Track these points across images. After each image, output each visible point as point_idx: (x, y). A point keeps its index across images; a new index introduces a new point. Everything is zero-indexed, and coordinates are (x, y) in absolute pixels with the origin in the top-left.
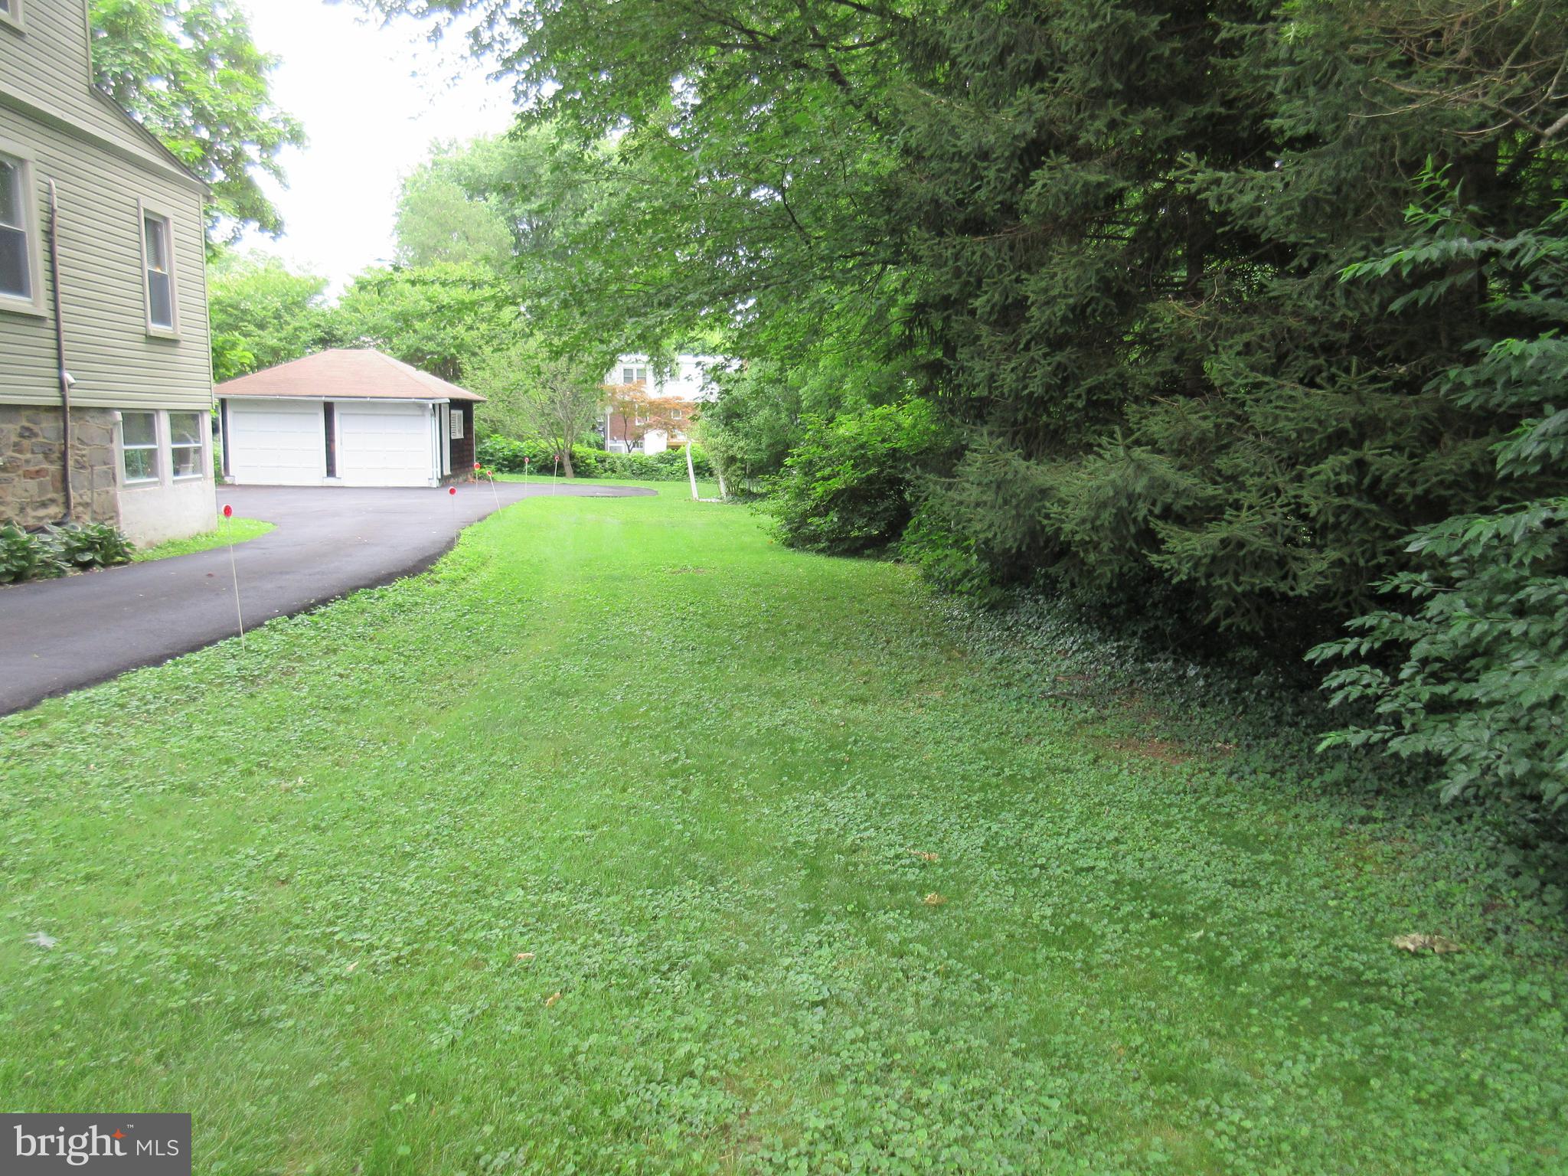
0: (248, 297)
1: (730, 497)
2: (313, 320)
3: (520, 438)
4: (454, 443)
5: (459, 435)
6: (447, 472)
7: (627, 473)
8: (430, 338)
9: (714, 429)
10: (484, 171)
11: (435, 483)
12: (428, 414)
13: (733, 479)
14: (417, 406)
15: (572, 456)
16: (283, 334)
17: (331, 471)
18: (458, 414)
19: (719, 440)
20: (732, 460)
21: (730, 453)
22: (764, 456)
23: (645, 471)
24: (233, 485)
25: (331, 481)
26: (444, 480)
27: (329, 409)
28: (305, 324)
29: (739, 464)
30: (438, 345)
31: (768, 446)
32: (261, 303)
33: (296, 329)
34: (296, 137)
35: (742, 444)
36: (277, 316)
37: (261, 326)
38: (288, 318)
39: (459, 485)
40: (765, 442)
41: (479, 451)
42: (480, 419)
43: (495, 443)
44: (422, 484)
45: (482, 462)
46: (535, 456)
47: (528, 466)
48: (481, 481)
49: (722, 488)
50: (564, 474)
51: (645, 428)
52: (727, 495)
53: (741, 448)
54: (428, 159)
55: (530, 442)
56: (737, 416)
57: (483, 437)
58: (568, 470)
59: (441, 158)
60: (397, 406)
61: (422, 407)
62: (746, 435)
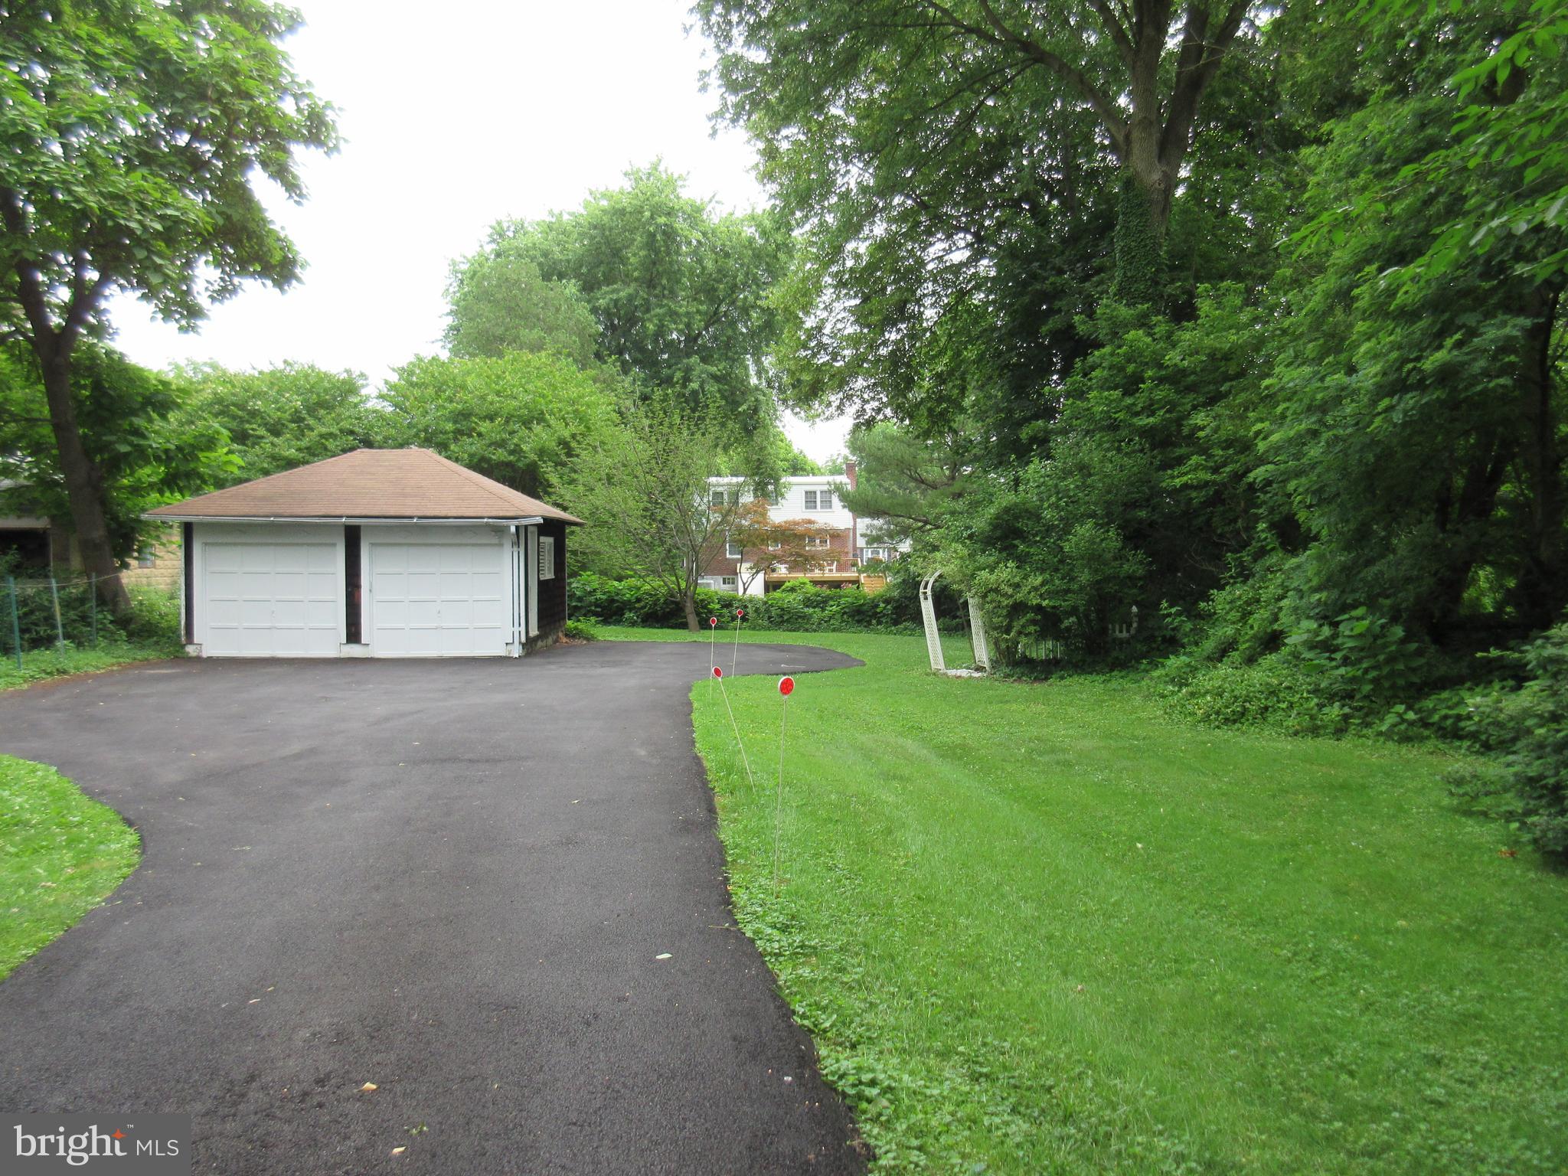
0: (257, 395)
1: (998, 668)
2: (345, 425)
3: (620, 579)
4: (542, 584)
5: (549, 575)
6: (534, 632)
8: (502, 444)
9: (982, 559)
10: (558, 256)
11: (516, 651)
12: (511, 541)
14: (496, 528)
16: (304, 443)
17: (353, 634)
18: (548, 541)
20: (1014, 609)
21: (1019, 597)
24: (198, 659)
25: (354, 651)
26: (530, 646)
27: (352, 538)
28: (334, 430)
30: (512, 452)
32: (276, 402)
33: (322, 436)
35: (1036, 581)
36: (297, 419)
37: (276, 431)
38: (311, 422)
39: (548, 652)
40: (1085, 577)
41: (572, 596)
42: (574, 553)
43: (585, 583)
44: (500, 651)
45: (574, 612)
46: (638, 600)
47: (628, 615)
48: (577, 642)
49: (982, 651)
50: (684, 626)
51: (737, 561)
52: (995, 664)
53: (1035, 589)
54: (489, 248)
55: (632, 582)
56: (1019, 534)
57: (574, 574)
58: (692, 620)
59: (506, 245)
60: (460, 530)
61: (500, 532)
62: (1043, 567)
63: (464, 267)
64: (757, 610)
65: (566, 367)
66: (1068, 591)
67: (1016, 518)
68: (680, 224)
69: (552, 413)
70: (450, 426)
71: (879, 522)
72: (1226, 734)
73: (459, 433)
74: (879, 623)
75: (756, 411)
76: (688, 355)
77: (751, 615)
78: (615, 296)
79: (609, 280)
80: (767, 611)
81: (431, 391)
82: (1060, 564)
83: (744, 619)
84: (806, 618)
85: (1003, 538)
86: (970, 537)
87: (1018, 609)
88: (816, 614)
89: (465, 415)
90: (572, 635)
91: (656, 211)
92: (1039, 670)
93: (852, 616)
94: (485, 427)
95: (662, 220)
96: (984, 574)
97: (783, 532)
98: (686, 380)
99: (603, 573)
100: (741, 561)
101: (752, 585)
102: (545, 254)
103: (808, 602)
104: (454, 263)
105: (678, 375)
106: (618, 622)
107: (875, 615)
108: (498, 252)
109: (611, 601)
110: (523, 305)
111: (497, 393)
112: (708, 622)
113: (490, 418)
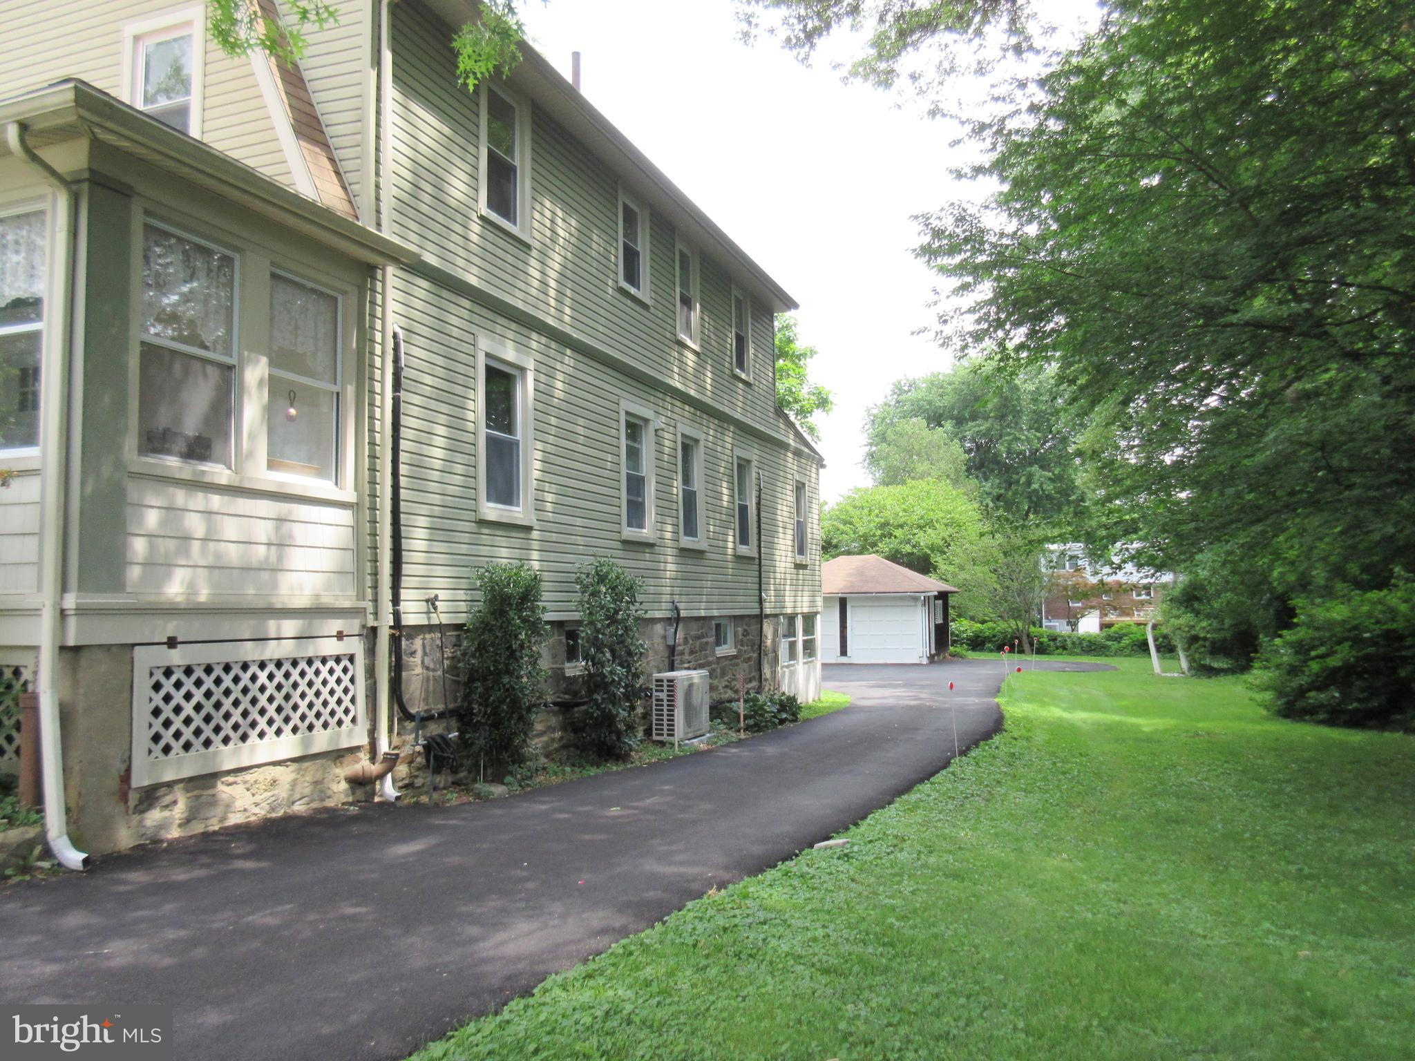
1: (1193, 672)
3: (983, 622)
4: (937, 626)
5: (940, 621)
6: (933, 651)
7: (1078, 650)
8: (908, 542)
9: (1175, 612)
10: (938, 404)
11: (925, 661)
12: (919, 605)
13: (1197, 656)
14: (910, 599)
15: (1028, 636)
17: (844, 652)
18: (940, 602)
19: (1182, 621)
20: (1194, 639)
21: (1193, 632)
22: (1228, 635)
23: (1091, 647)
25: (844, 660)
26: (931, 658)
27: (843, 603)
29: (1201, 642)
30: (914, 546)
31: (1231, 626)
34: (823, 403)
35: (1204, 624)
39: (941, 662)
40: (1228, 622)
41: (953, 634)
42: (954, 607)
43: (962, 626)
44: (917, 661)
45: (954, 642)
46: (994, 636)
47: (988, 645)
48: (956, 658)
49: (1184, 664)
50: (1022, 652)
51: (1077, 608)
52: (1190, 668)
53: (1204, 628)
54: (892, 399)
55: (990, 624)
56: (1197, 599)
57: (954, 620)
58: (1026, 647)
59: (903, 397)
60: (894, 599)
61: (916, 599)
62: (1208, 616)
63: (875, 411)
64: (1073, 643)
65: (946, 486)
66: (1221, 630)
67: (1195, 589)
70: (879, 532)
73: (882, 536)
76: (1031, 465)
79: (974, 417)
81: (866, 511)
84: (1106, 647)
85: (1188, 601)
86: (1171, 600)
88: (1114, 645)
89: (884, 525)
90: (953, 655)
92: (1210, 672)
94: (898, 533)
96: (1174, 620)
98: (1029, 483)
99: (972, 618)
101: (1089, 627)
102: (930, 403)
104: (868, 410)
105: (1023, 480)
106: (982, 650)
108: (898, 402)
109: (977, 637)
110: (917, 448)
111: (905, 510)
112: (1042, 650)
113: (901, 526)
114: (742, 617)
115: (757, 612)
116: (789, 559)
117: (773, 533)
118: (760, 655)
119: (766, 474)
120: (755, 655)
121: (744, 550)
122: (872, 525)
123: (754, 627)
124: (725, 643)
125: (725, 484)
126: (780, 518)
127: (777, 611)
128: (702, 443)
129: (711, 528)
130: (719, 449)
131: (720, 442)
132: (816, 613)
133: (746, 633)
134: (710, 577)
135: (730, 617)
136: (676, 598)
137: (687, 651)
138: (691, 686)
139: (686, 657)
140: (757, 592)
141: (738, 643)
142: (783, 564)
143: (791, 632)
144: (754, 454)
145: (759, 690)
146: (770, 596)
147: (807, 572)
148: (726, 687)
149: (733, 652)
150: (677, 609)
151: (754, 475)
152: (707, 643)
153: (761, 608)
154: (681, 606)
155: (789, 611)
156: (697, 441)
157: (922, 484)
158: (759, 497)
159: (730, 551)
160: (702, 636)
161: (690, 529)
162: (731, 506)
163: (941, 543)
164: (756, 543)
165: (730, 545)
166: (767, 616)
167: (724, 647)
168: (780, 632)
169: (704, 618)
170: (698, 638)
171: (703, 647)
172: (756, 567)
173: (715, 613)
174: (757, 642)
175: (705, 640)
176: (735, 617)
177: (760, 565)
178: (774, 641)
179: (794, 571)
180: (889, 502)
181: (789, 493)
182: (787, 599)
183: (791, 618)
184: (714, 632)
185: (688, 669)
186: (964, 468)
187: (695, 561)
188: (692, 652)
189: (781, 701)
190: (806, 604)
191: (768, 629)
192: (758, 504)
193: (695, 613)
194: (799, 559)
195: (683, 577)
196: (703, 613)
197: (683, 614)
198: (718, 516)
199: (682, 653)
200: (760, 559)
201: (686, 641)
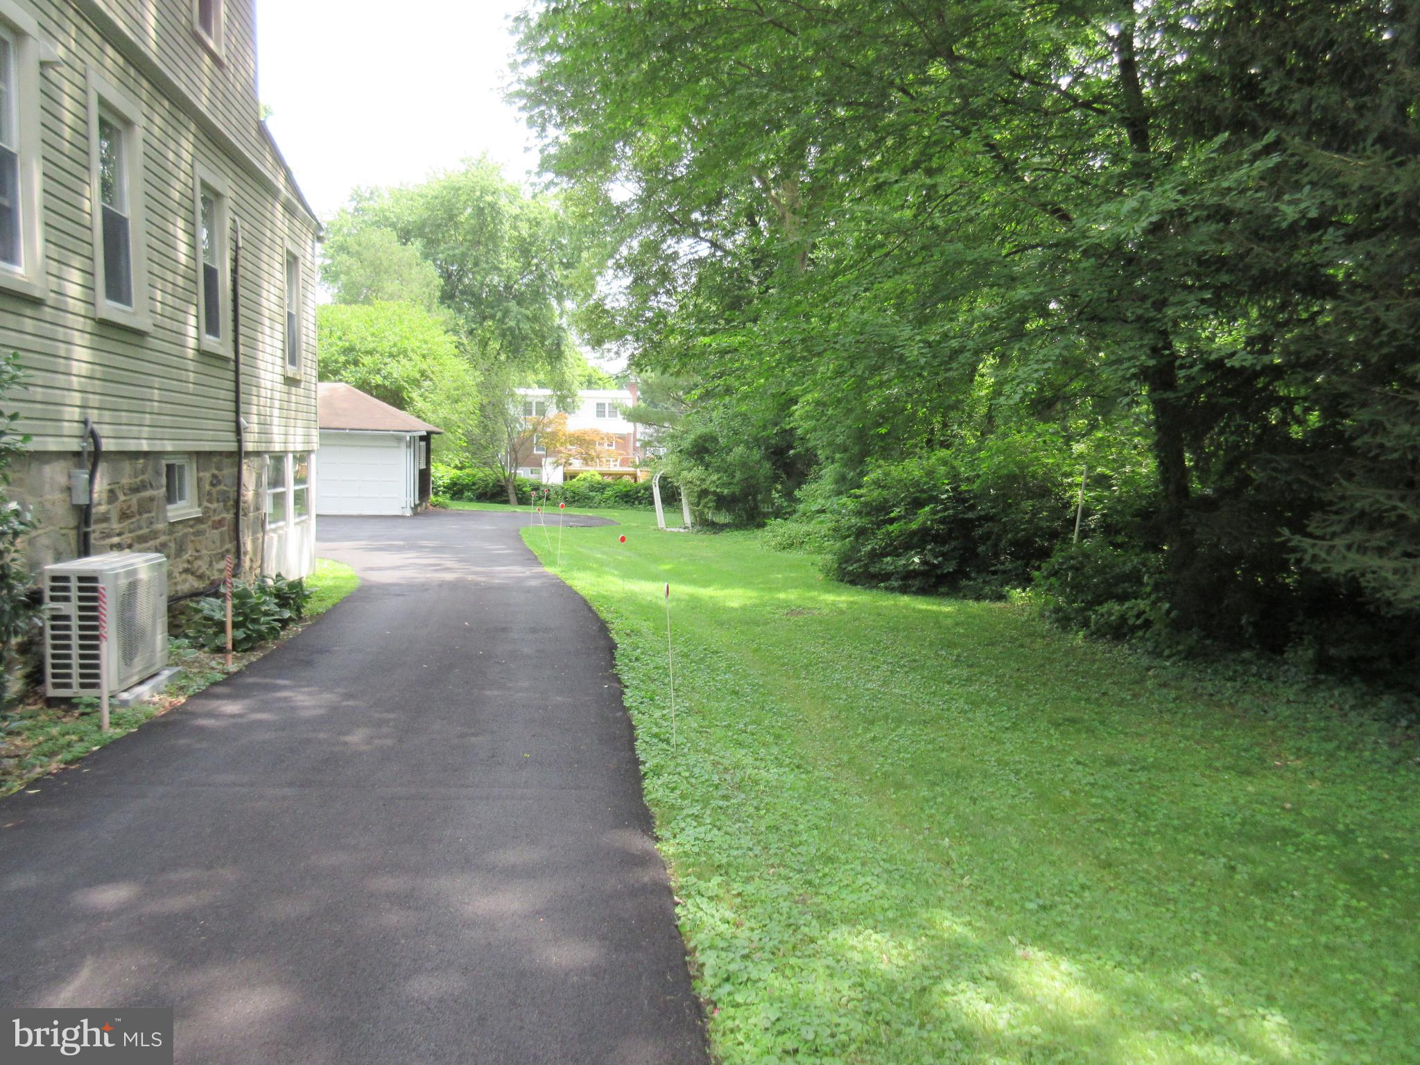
1: (696, 527)
3: (461, 469)
4: (420, 472)
5: (423, 466)
6: (417, 502)
9: (685, 464)
10: (407, 218)
11: (409, 513)
12: (403, 446)
13: (702, 510)
14: (394, 438)
15: (514, 484)
18: (423, 444)
19: (693, 474)
21: (704, 487)
22: (736, 489)
26: (415, 509)
29: (709, 497)
30: (385, 378)
31: (741, 480)
35: (714, 478)
39: (426, 514)
40: (738, 475)
41: (434, 481)
42: (435, 451)
43: (442, 473)
44: (399, 513)
45: (435, 490)
46: (474, 484)
47: (467, 494)
48: (438, 509)
49: (688, 518)
50: (507, 502)
51: (542, 456)
52: (693, 525)
53: (713, 482)
54: (351, 207)
55: (470, 471)
56: (707, 451)
57: (435, 465)
58: (512, 498)
59: (365, 204)
60: (374, 438)
61: (399, 439)
62: (718, 470)
65: (419, 312)
66: (730, 484)
67: (705, 441)
68: (503, 202)
69: (413, 350)
70: (342, 359)
71: (650, 430)
72: (784, 555)
73: (347, 362)
74: (640, 503)
75: (558, 345)
76: (506, 299)
77: (553, 496)
78: (451, 253)
79: (446, 239)
80: (563, 494)
82: (727, 469)
83: (548, 499)
84: (589, 498)
85: (698, 453)
86: (680, 451)
87: (704, 493)
88: (598, 497)
89: (349, 350)
90: (434, 505)
91: (484, 191)
92: (715, 527)
93: (622, 498)
94: (367, 360)
95: (489, 198)
96: (685, 473)
97: (578, 438)
98: (505, 319)
99: (449, 464)
100: (547, 456)
101: (551, 476)
102: (398, 216)
103: (592, 488)
105: (498, 315)
106: (460, 499)
107: (637, 498)
108: (357, 210)
109: (454, 484)
110: (385, 263)
111: (373, 335)
112: (523, 500)
113: (370, 353)
114: (210, 454)
115: (233, 447)
116: (279, 370)
117: (255, 323)
118: (237, 515)
119: (247, 226)
120: (229, 516)
121: (211, 343)
122: (335, 348)
123: (228, 472)
124: (181, 498)
125: (181, 223)
126: (264, 303)
127: (262, 447)
128: (139, 132)
129: (159, 295)
130: (171, 156)
131: (172, 145)
132: (309, 452)
133: (216, 481)
134: (157, 382)
135: (190, 454)
136: (93, 415)
137: (114, 516)
138: (133, 586)
139: (116, 526)
140: (232, 416)
141: (203, 496)
142: (269, 376)
143: (277, 481)
144: (225, 184)
145: (236, 571)
146: (251, 424)
147: (301, 391)
148: (186, 571)
149: (196, 512)
150: (93, 435)
151: (228, 224)
152: (152, 499)
153: (239, 441)
154: (103, 430)
155: (277, 447)
156: (128, 123)
157: (393, 306)
158: (235, 260)
159: (192, 343)
160: (143, 487)
161: (117, 288)
162: (192, 264)
163: (418, 376)
164: (230, 335)
165: (192, 332)
166: (248, 454)
167: (180, 504)
168: (265, 479)
169: (146, 454)
170: (135, 490)
171: (144, 507)
172: (231, 375)
173: (169, 446)
174: (233, 495)
175: (147, 494)
176: (198, 454)
177: (237, 372)
178: (257, 494)
179: (285, 388)
180: (354, 323)
181: (278, 266)
182: (275, 429)
183: (279, 458)
184: (164, 480)
185: (119, 547)
186: (438, 294)
187: (130, 351)
188: (124, 516)
189: (279, 590)
190: (300, 439)
191: (249, 478)
192: (234, 271)
193: (132, 446)
194: (291, 371)
195: (108, 377)
196: (145, 446)
197: (107, 445)
198: (169, 276)
199: (105, 519)
200: (237, 361)
201: (112, 495)
